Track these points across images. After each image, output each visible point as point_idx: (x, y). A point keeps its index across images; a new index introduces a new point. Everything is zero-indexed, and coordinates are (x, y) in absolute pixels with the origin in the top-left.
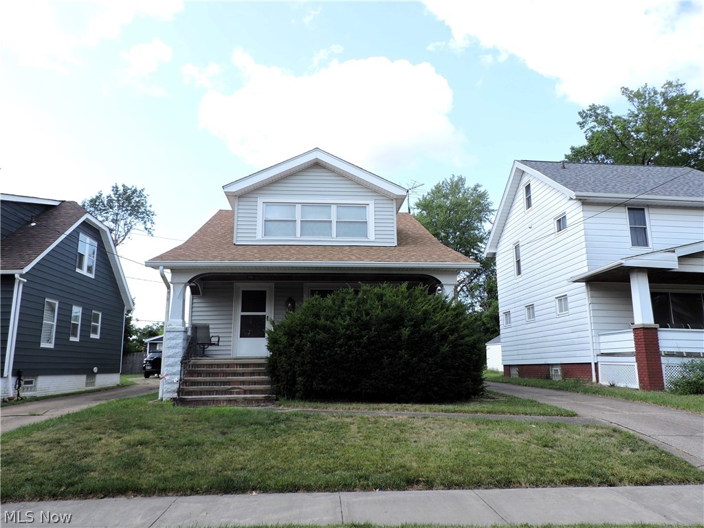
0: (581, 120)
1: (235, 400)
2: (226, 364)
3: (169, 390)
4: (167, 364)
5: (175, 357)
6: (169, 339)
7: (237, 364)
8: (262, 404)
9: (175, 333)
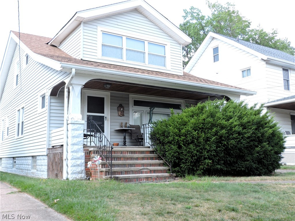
0: (184, 15)
1: (151, 178)
2: (120, 151)
3: (75, 172)
4: (72, 150)
5: (78, 145)
6: (73, 130)
7: (127, 151)
8: (168, 180)
9: (78, 125)
